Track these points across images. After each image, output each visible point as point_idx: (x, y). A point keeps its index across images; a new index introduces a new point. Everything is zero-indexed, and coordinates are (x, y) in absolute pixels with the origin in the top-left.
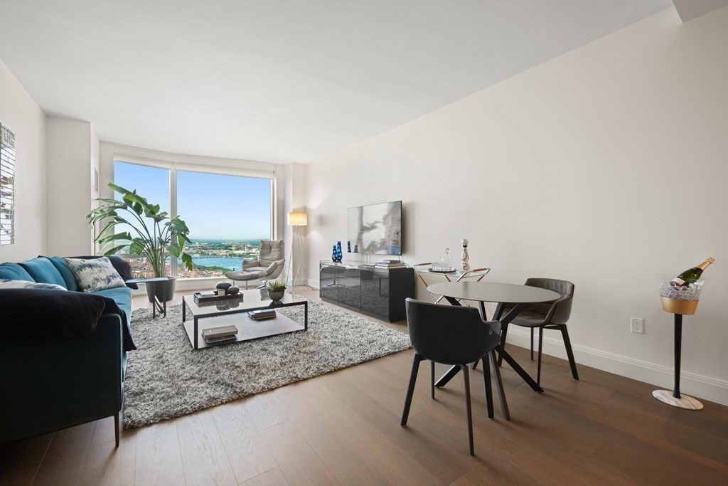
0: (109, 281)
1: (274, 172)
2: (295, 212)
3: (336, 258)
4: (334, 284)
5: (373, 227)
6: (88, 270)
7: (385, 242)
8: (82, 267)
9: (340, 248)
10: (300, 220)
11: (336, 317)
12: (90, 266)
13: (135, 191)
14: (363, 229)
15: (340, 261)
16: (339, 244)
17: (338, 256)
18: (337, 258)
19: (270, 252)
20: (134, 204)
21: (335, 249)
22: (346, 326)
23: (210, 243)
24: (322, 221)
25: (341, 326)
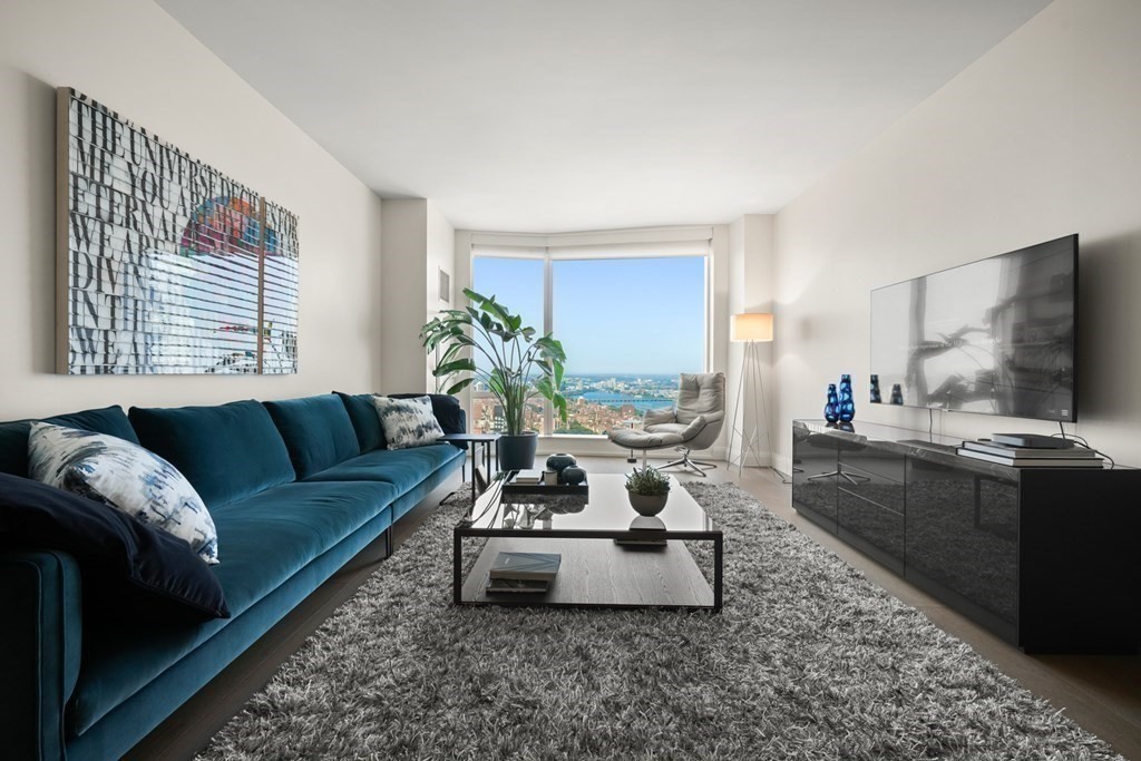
0: (421, 434)
1: (710, 240)
2: (749, 314)
3: (836, 416)
4: (839, 473)
5: (954, 341)
6: (395, 415)
7: (997, 379)
8: (390, 409)
9: (848, 390)
10: (761, 332)
11: (816, 584)
12: (399, 409)
13: (493, 298)
14: (926, 349)
15: (847, 422)
16: (847, 380)
17: (843, 412)
18: (840, 413)
19: (697, 396)
20: (480, 316)
21: (832, 393)
22: (844, 626)
23: (655, 379)
24: (808, 329)
25: (827, 622)
